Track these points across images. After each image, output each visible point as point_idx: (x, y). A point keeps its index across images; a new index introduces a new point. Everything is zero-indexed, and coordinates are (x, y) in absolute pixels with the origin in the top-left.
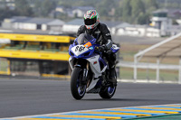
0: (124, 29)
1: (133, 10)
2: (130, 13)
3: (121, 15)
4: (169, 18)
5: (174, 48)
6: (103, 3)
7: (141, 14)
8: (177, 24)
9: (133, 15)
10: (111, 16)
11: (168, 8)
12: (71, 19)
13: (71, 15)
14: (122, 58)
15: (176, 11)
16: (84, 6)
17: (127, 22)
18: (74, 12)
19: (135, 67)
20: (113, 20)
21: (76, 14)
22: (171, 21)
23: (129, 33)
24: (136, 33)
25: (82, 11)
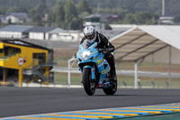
0: (57, 34)
1: (66, 16)
2: (63, 19)
3: (54, 21)
4: (101, 23)
6: (36, 8)
7: (75, 19)
8: (110, 29)
9: (66, 21)
10: (45, 22)
11: (100, 13)
12: (5, 25)
13: (5, 21)
14: (56, 63)
15: (108, 16)
16: (18, 12)
17: (60, 27)
18: (8, 18)
19: (69, 72)
20: (46, 25)
21: (10, 20)
22: (103, 25)
23: (63, 38)
24: (69, 38)
25: (16, 16)
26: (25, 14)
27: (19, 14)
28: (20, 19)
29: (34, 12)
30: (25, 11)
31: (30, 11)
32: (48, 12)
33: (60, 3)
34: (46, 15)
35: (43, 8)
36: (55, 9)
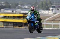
0: (41, 12)
1: (44, 5)
2: (43, 7)
3: (40, 7)
4: (56, 8)
5: (58, 18)
6: (34, 3)
7: (47, 7)
8: (59, 10)
9: (44, 7)
10: (37, 8)
11: (55, 4)
12: (23, 9)
15: (58, 6)
16: (28, 4)
17: (42, 9)
18: (24, 6)
19: (45, 24)
21: (25, 7)
22: (56, 9)
23: (43, 13)
24: (45, 13)
25: (27, 6)
26: (30, 5)
27: (28, 5)
28: (29, 7)
29: (33, 4)
30: (30, 4)
31: (32, 4)
32: (38, 4)
33: (42, 1)
34: (37, 6)
35: (36, 3)
36: (40, 3)
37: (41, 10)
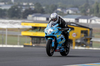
0: (95, 20)
2: (98, 12)
3: (93, 13)
6: (83, 6)
10: (88, 13)
13: (66, 12)
14: (94, 36)
16: (73, 7)
17: (96, 16)
18: (67, 11)
20: (89, 15)
21: (68, 12)
23: (98, 22)
25: (72, 10)
26: (77, 9)
27: (74, 9)
28: (74, 12)
29: (82, 8)
30: (77, 7)
31: (80, 7)
32: (90, 8)
33: (97, 3)
34: (89, 10)
35: (87, 6)
36: (94, 6)
37: (95, 18)
